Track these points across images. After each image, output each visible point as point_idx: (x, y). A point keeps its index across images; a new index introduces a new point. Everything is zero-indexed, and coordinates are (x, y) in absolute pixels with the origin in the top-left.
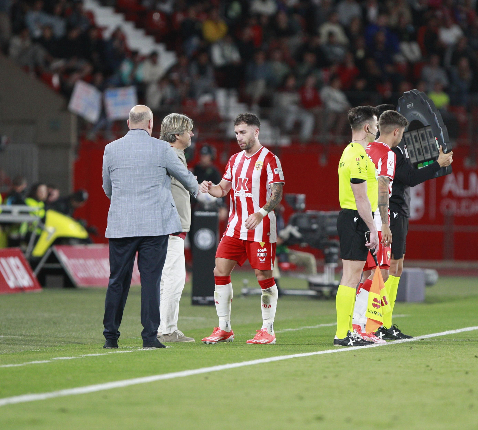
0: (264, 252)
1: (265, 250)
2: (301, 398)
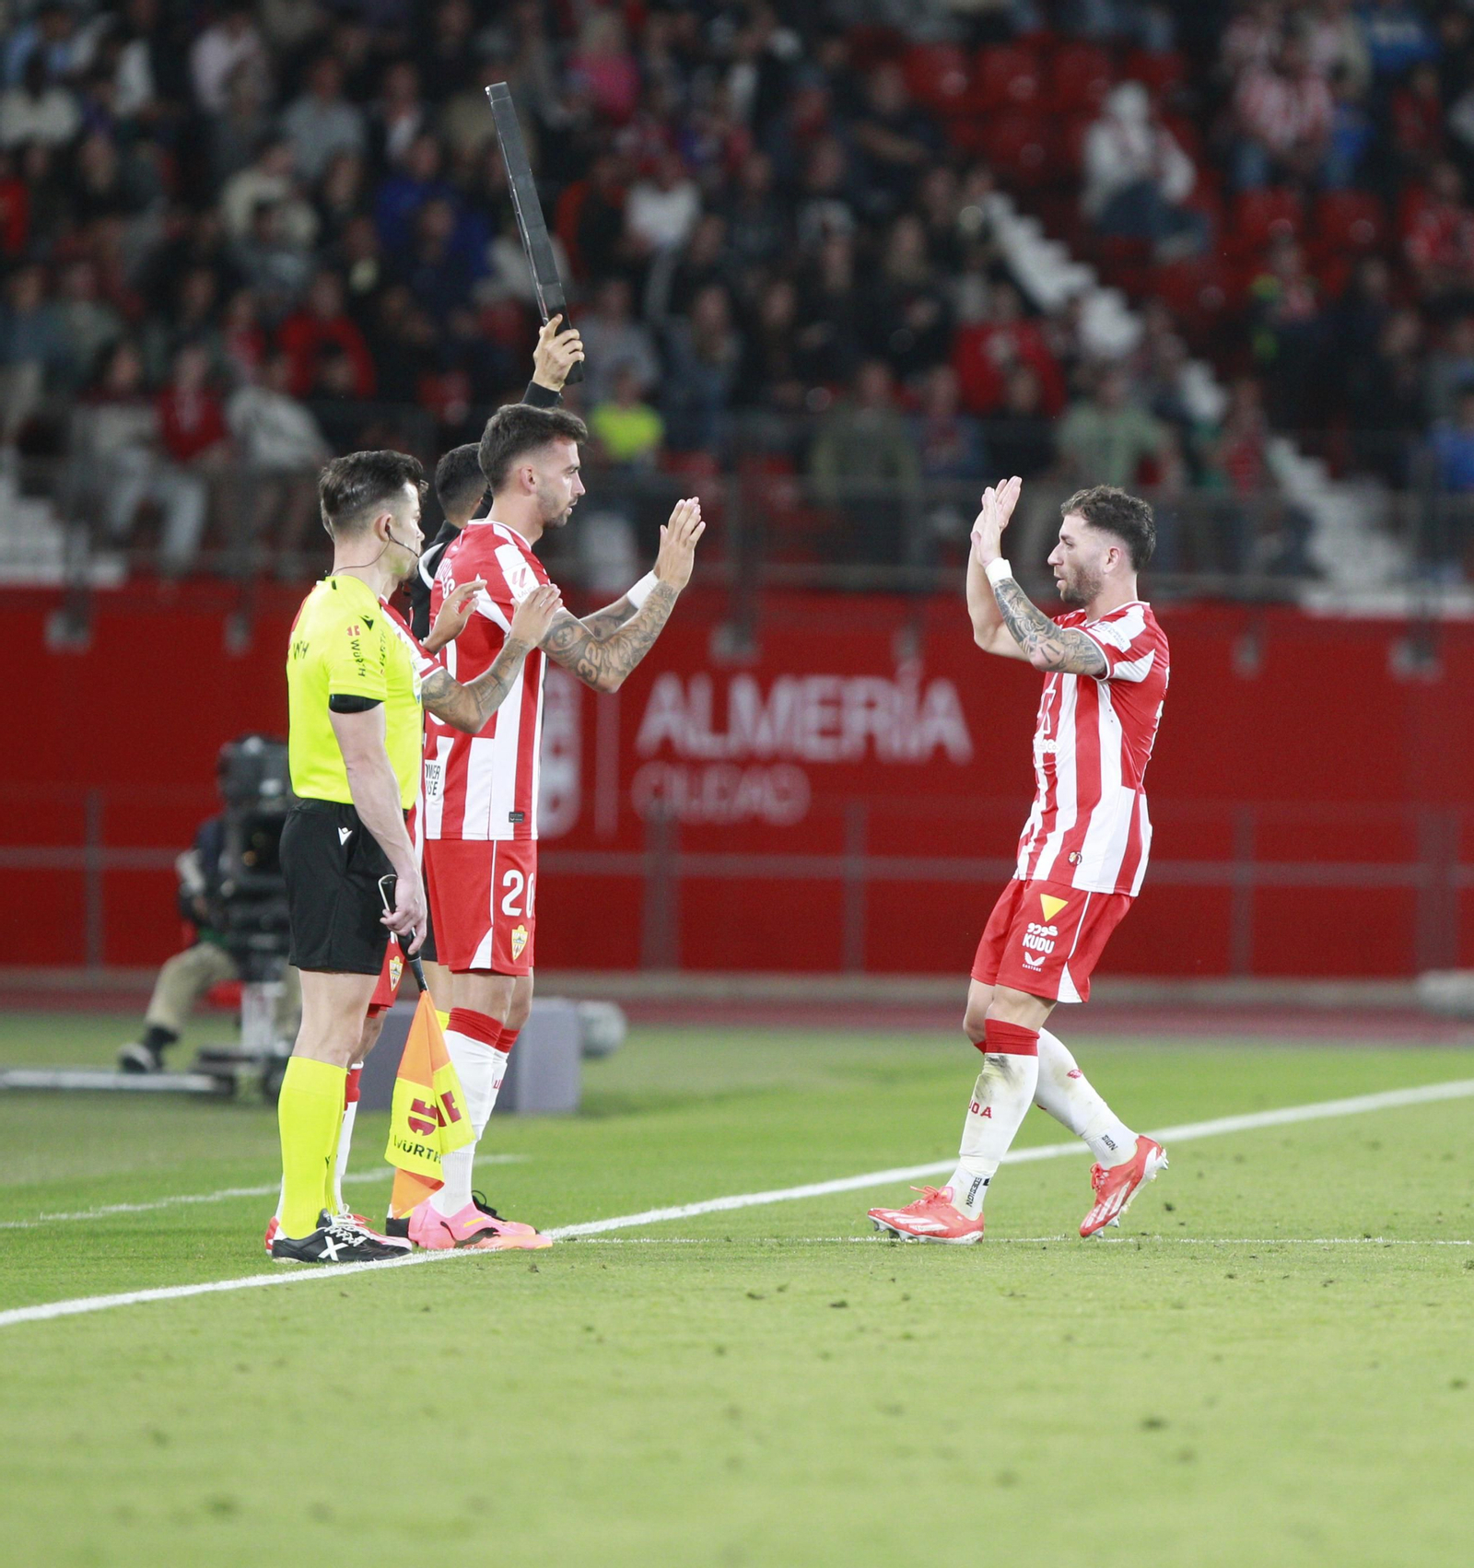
0: (1048, 937)
1: (1053, 931)
2: (160, 1439)
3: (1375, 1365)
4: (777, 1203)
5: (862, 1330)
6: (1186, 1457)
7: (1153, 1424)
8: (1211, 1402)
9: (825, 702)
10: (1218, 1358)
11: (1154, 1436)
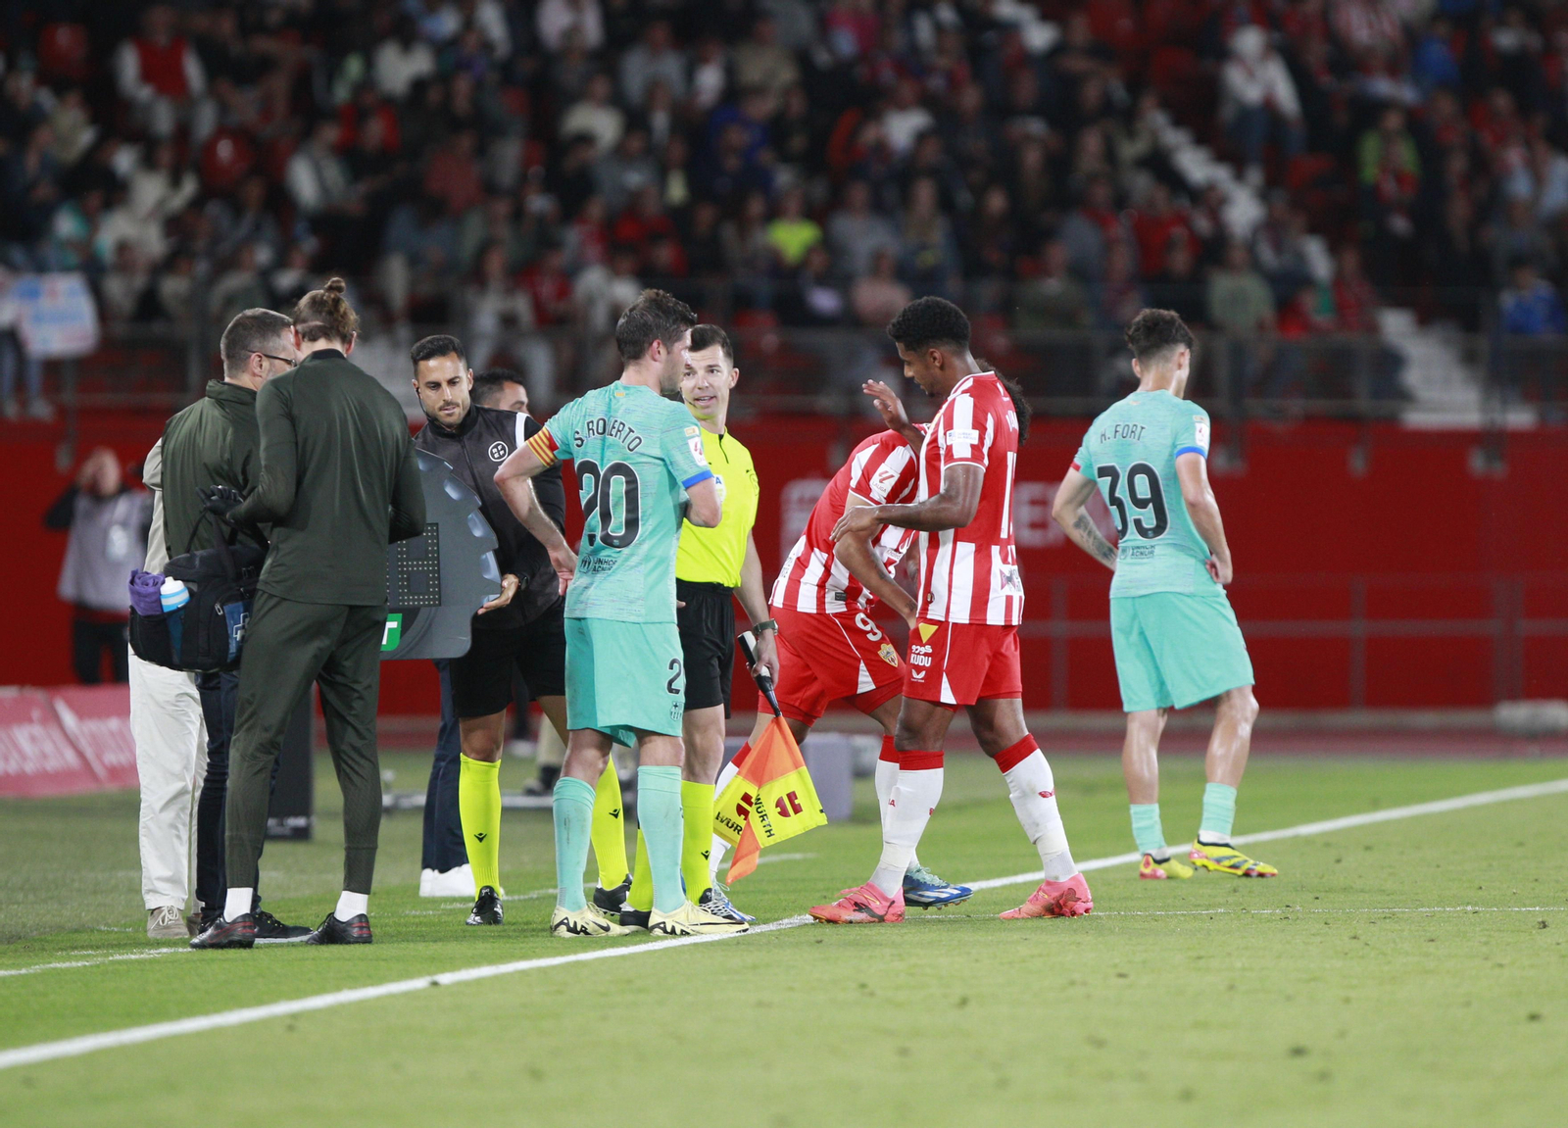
2: (536, 1074)
3: (1468, 1004)
4: (1004, 887)
5: (1072, 983)
6: (1324, 1076)
7: (1298, 1052)
8: (1342, 1034)
9: (1034, 502)
10: (1347, 1000)
11: (1298, 1062)
